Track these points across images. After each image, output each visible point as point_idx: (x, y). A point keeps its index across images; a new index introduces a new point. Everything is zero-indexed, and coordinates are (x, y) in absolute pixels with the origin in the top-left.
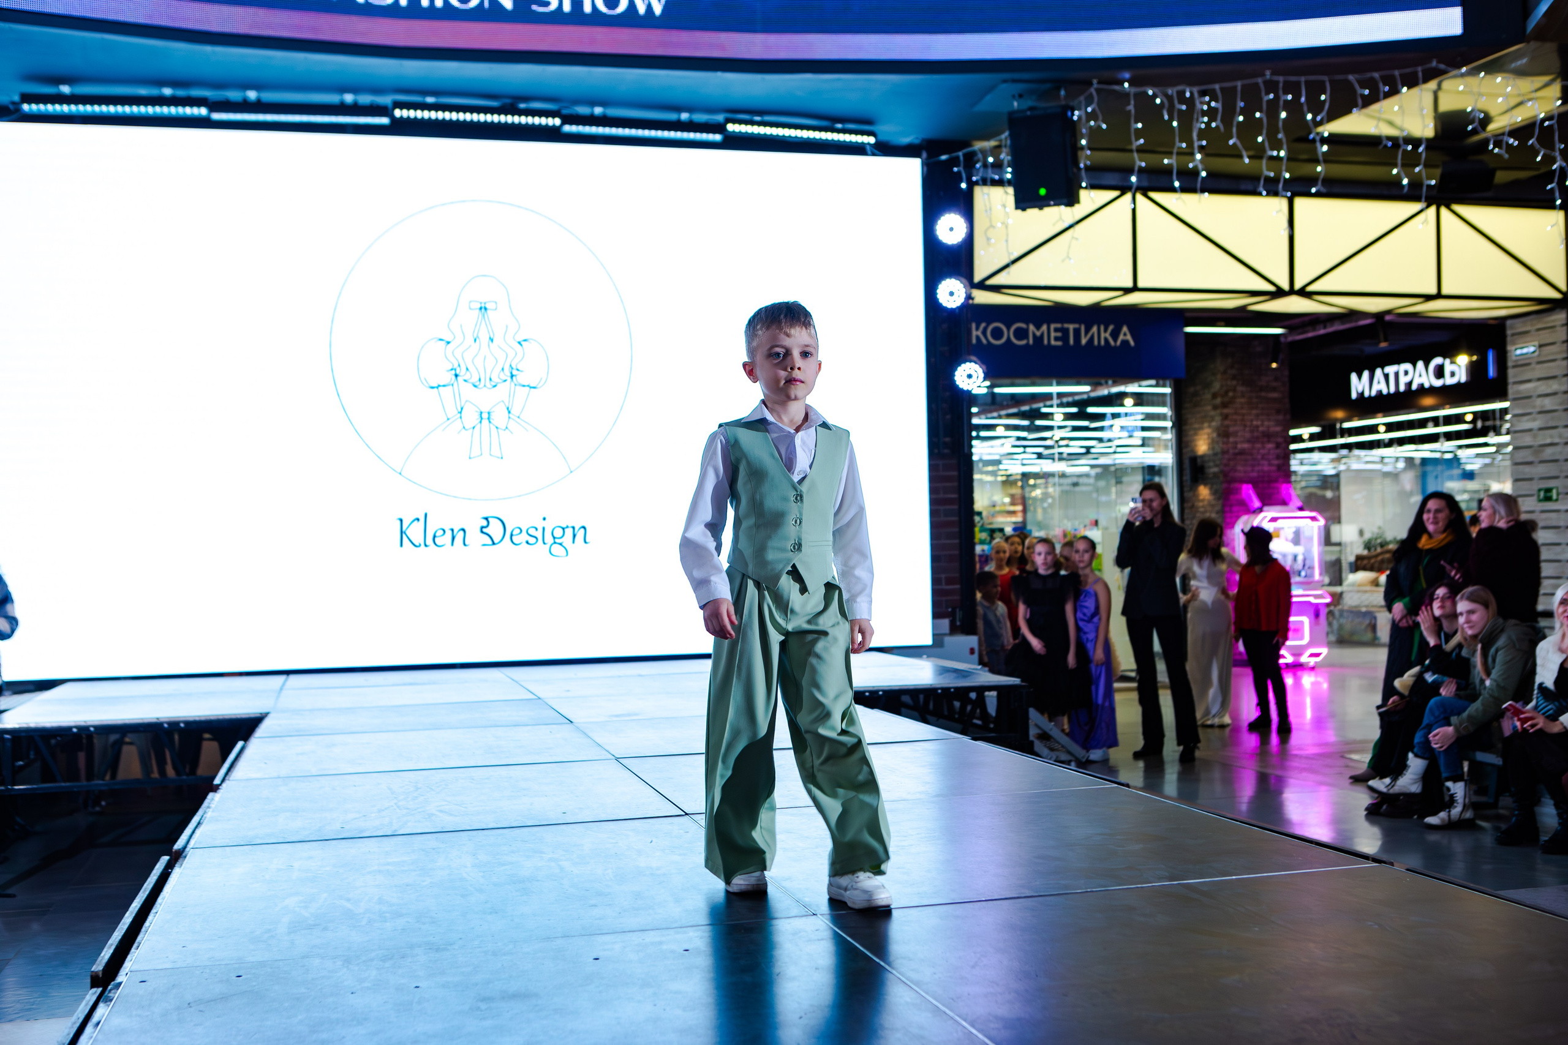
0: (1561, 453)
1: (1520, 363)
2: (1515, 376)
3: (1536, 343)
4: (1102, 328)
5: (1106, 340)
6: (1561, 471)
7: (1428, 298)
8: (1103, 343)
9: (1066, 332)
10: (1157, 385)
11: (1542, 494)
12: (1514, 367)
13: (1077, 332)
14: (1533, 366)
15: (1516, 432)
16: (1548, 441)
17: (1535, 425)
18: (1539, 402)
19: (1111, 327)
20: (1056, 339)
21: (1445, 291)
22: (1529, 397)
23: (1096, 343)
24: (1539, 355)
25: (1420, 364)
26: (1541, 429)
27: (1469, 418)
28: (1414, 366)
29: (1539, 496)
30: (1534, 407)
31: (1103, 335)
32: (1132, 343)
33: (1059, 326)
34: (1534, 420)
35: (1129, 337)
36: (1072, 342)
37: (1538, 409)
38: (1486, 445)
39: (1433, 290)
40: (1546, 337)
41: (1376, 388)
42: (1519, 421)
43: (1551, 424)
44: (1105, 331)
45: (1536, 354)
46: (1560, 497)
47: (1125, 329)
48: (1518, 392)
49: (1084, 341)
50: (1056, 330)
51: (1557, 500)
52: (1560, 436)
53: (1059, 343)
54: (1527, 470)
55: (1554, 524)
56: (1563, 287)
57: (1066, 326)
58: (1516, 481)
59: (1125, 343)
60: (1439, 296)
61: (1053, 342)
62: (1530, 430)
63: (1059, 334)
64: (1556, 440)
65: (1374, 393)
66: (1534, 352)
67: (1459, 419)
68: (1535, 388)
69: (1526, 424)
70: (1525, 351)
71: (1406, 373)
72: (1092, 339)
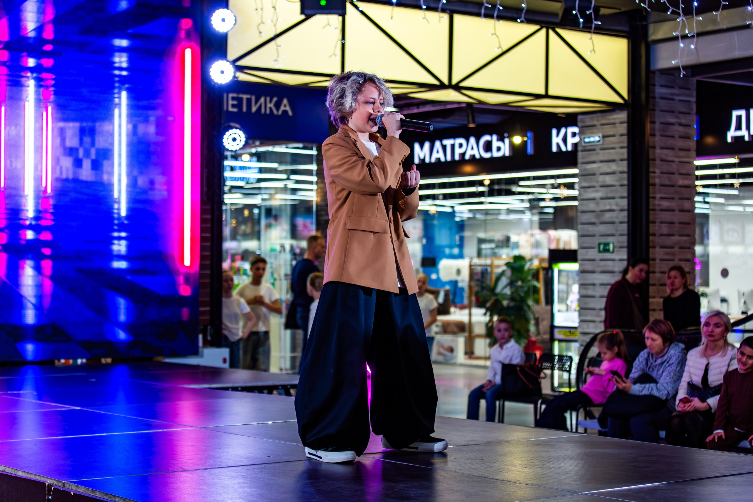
0: (617, 217)
1: (588, 148)
2: (583, 158)
3: (601, 135)
4: (268, 99)
5: (271, 109)
6: (617, 231)
7: (538, 97)
8: (268, 111)
9: (240, 100)
10: (304, 148)
11: (602, 247)
12: (583, 151)
13: (249, 101)
14: (598, 151)
15: (583, 200)
16: (608, 207)
17: (597, 195)
18: (601, 178)
19: (275, 99)
20: (233, 106)
21: (550, 93)
22: (594, 174)
23: (263, 111)
24: (602, 144)
25: (472, 140)
26: (602, 199)
27: (487, 182)
28: (468, 141)
29: (599, 248)
30: (597, 182)
31: (269, 105)
32: (290, 113)
33: (235, 95)
34: (597, 191)
35: (288, 108)
36: (245, 109)
37: (600, 184)
38: (481, 203)
39: (542, 92)
40: (609, 130)
41: (435, 156)
42: (586, 192)
43: (610, 195)
44: (271, 101)
45: (601, 143)
46: (615, 249)
47: (285, 101)
48: (586, 170)
49: (254, 109)
50: (233, 99)
51: (613, 252)
52: (617, 205)
53: (235, 110)
54: (591, 228)
55: (610, 269)
56: (625, 95)
57: (241, 96)
58: (581, 236)
59: (285, 112)
60: (546, 96)
61: (231, 109)
62: (594, 199)
63: (235, 102)
64: (614, 207)
65: (433, 160)
66: (599, 141)
67: (481, 183)
68: (599, 168)
69: (591, 194)
70: (592, 139)
71: (461, 145)
72: (260, 108)
